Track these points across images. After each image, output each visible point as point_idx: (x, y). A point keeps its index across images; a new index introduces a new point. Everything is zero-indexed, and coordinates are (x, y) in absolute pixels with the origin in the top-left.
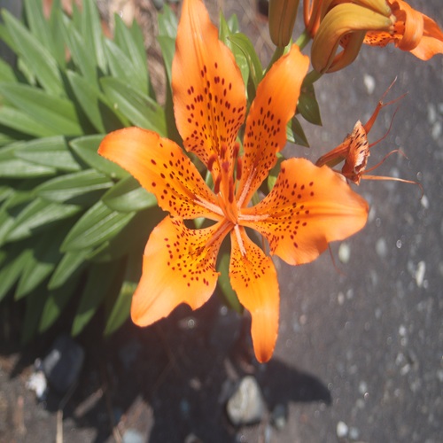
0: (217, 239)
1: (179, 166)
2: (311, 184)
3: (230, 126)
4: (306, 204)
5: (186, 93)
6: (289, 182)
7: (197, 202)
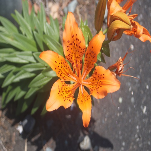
0: (75, 88)
1: (64, 64)
2: (104, 74)
3: (80, 54)
4: (102, 81)
5: (67, 42)
6: (97, 73)
7: (69, 76)
